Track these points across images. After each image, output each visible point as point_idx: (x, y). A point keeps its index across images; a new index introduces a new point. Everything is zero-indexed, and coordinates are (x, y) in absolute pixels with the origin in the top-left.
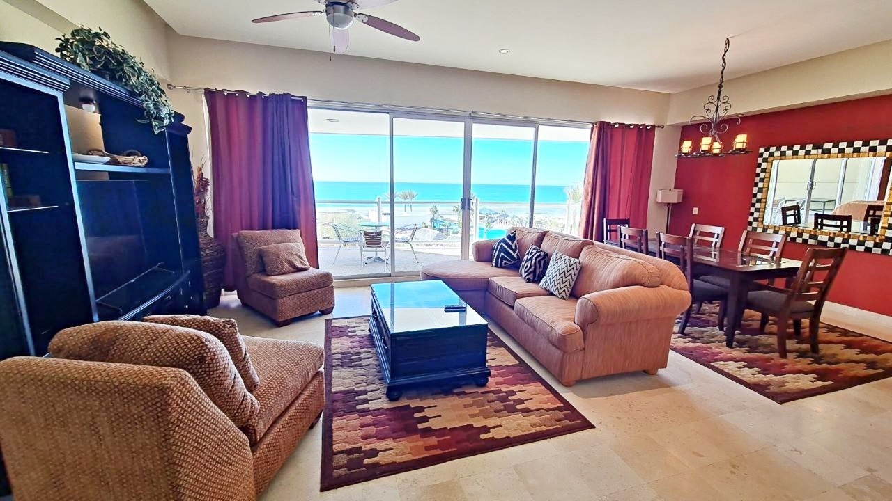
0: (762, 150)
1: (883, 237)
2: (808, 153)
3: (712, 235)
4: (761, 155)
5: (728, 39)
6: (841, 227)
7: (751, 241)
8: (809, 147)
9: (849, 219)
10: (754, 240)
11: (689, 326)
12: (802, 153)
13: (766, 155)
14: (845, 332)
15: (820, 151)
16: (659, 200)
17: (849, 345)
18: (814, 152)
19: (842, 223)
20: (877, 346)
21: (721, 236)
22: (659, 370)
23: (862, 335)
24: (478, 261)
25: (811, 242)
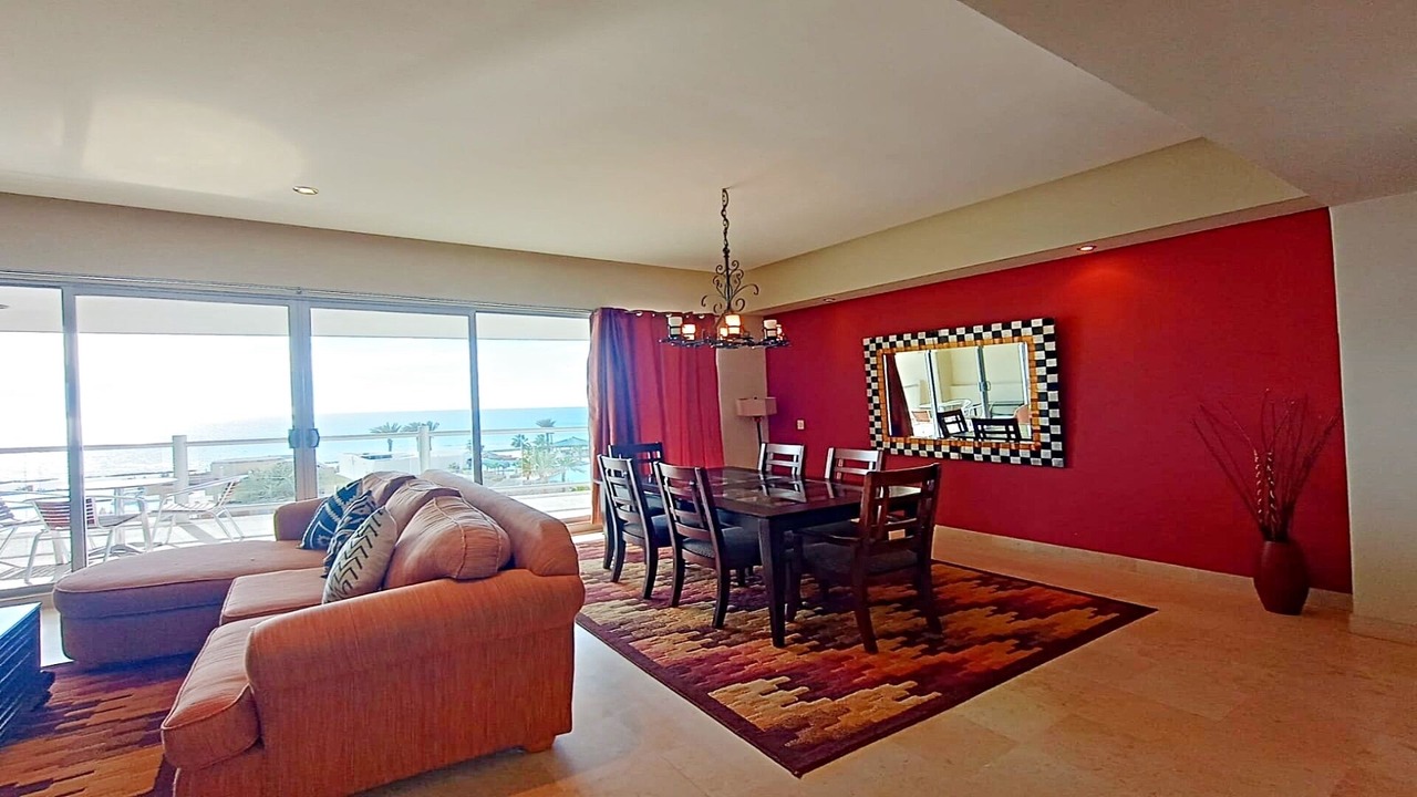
0: (866, 342)
1: (1039, 444)
2: (922, 342)
3: (790, 458)
4: (867, 348)
5: (724, 191)
6: (1008, 432)
7: (841, 463)
8: (922, 335)
9: (1014, 422)
10: (845, 461)
11: (732, 611)
12: (914, 343)
13: (873, 347)
14: (1006, 582)
15: (936, 339)
16: (740, 414)
17: (1002, 606)
18: (929, 341)
19: (1007, 428)
20: (1048, 602)
21: (800, 459)
22: (557, 737)
23: (1031, 584)
24: (281, 540)
25: (954, 456)
